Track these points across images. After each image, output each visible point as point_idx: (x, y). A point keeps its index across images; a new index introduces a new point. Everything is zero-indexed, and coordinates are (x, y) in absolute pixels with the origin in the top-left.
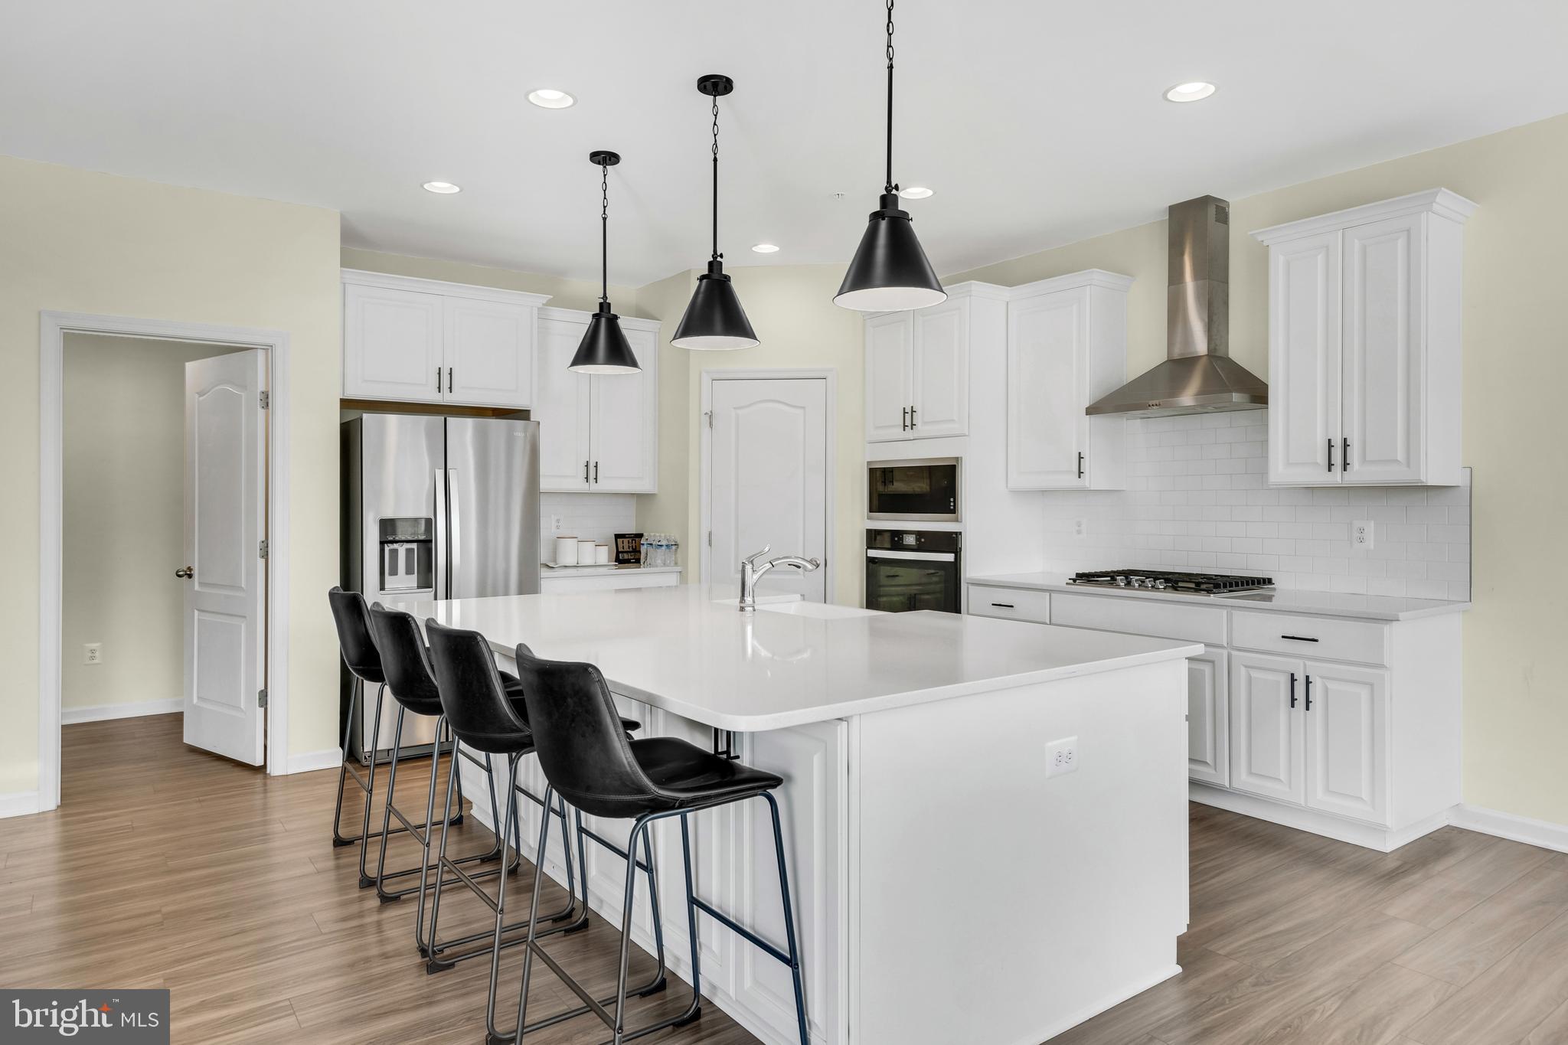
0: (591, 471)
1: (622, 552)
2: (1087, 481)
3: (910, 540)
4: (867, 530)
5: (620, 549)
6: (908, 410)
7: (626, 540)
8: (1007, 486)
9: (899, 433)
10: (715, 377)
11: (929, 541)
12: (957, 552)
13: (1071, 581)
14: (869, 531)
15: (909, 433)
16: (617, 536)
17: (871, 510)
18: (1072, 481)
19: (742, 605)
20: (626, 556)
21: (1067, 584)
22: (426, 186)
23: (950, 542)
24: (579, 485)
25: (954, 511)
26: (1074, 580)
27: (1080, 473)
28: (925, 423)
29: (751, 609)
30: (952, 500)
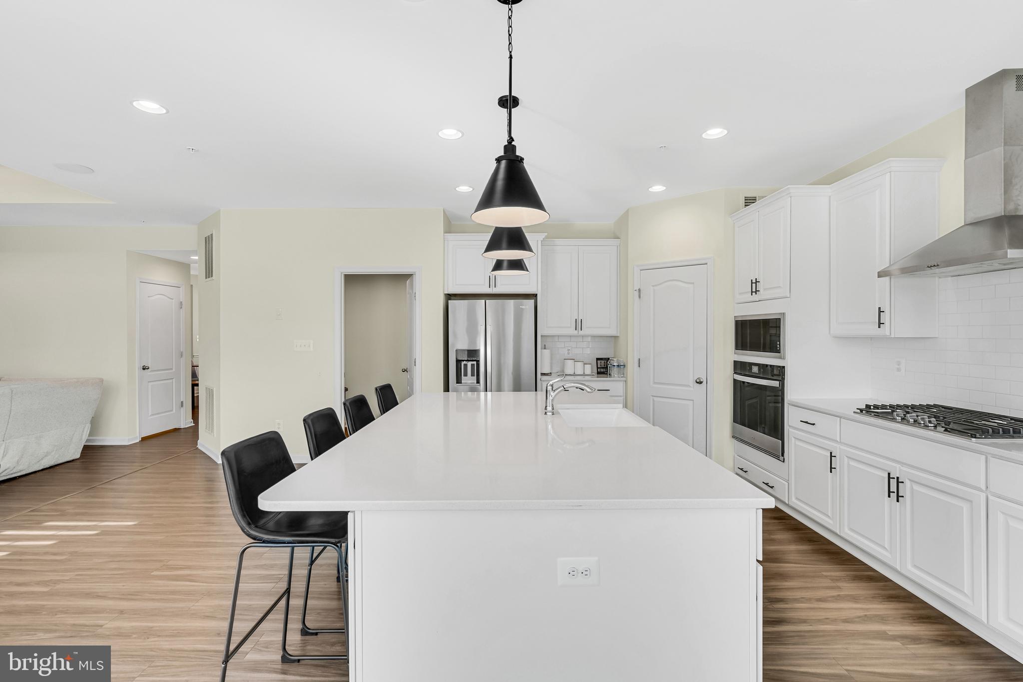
0: (579, 324)
1: (599, 368)
2: (885, 330)
3: (755, 369)
4: (734, 361)
5: (598, 367)
6: (754, 281)
7: (603, 362)
8: (830, 333)
9: (749, 297)
10: (642, 268)
11: (766, 371)
12: (782, 381)
13: (859, 411)
14: (735, 362)
15: (755, 297)
16: (598, 359)
17: (737, 348)
18: (873, 330)
19: (546, 411)
20: (602, 370)
21: (854, 412)
22: (457, 189)
23: (779, 373)
24: (572, 332)
25: (779, 352)
26: (861, 411)
27: (880, 324)
28: (765, 289)
29: (551, 413)
30: (778, 343)
